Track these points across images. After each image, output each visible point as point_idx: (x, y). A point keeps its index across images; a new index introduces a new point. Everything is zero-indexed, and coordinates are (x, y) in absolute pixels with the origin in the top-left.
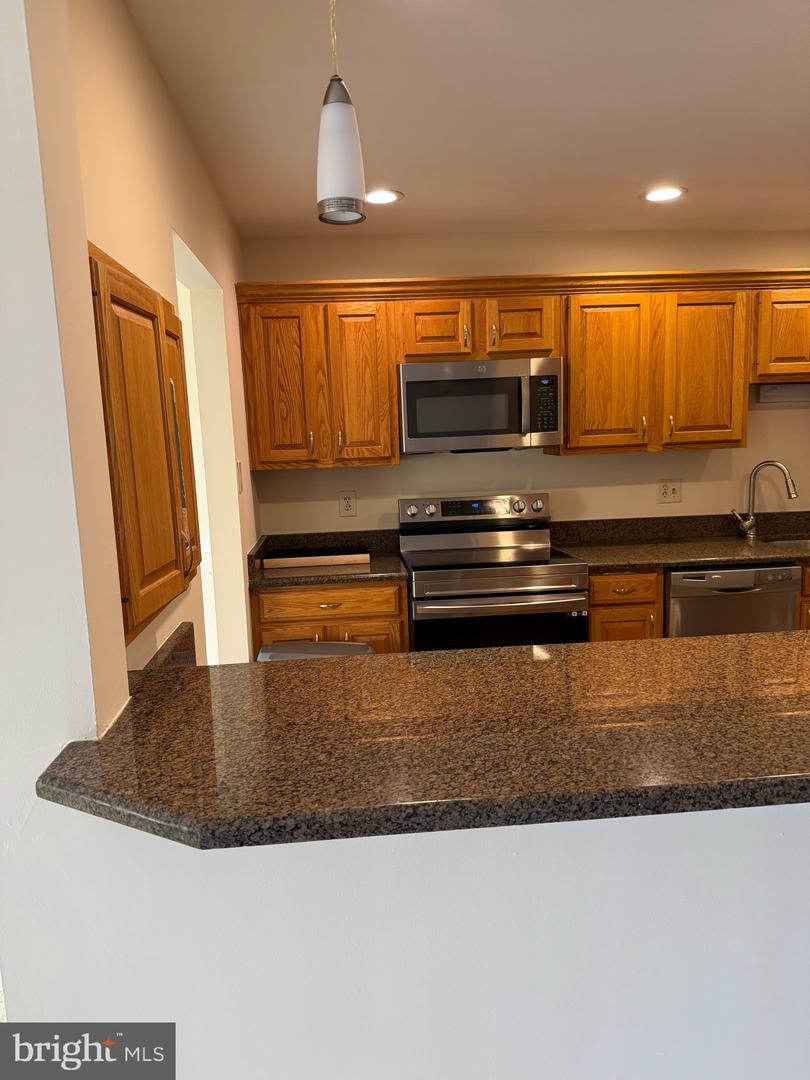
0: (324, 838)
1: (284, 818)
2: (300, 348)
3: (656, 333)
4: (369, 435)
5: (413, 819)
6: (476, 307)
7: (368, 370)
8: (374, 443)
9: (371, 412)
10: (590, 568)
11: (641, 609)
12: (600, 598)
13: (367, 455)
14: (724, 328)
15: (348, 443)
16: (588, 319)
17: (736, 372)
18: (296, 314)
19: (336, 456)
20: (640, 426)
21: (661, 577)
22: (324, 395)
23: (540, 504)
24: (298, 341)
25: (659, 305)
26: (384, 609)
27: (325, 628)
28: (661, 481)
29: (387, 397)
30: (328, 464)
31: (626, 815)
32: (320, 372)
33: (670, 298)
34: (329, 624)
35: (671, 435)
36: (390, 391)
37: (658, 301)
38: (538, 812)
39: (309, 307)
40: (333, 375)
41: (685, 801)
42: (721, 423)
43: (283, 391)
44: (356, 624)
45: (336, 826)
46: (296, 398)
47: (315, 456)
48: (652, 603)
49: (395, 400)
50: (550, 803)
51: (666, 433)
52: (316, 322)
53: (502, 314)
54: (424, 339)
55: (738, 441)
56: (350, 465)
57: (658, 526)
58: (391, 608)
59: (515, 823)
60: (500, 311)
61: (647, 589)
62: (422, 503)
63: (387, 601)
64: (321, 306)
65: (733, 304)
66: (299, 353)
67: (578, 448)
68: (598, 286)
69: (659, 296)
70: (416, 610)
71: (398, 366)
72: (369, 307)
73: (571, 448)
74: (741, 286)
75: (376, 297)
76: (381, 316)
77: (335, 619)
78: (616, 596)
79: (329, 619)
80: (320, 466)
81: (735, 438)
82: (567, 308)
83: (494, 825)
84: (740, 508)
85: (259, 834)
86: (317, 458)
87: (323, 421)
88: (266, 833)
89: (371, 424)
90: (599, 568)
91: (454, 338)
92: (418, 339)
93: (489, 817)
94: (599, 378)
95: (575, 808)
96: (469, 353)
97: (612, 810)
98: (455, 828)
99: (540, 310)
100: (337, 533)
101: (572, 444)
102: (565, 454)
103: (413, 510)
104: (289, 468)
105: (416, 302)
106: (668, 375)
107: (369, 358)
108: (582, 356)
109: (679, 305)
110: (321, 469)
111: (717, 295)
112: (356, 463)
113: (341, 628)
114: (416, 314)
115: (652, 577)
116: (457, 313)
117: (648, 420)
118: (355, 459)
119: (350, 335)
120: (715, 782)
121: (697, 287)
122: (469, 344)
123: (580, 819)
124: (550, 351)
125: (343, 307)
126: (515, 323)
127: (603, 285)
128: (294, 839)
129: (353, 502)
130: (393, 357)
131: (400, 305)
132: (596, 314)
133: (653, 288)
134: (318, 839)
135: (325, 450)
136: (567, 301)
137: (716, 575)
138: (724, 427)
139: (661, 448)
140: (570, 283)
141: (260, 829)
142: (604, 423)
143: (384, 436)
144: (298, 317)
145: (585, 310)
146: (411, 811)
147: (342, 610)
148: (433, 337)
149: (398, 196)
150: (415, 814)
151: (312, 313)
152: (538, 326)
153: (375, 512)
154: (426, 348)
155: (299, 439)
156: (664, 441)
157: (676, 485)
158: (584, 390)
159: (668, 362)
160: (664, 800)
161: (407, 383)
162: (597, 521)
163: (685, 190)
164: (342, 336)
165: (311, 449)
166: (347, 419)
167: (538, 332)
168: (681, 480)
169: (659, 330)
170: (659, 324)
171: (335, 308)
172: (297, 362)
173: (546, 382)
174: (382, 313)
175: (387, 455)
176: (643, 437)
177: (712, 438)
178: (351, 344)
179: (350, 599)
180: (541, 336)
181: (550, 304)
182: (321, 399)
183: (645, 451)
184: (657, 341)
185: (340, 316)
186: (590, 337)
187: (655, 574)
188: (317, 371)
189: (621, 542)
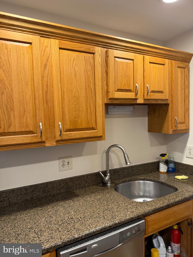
3: (45, 66)
14: (89, 68)
17: (97, 95)
20: (38, 129)
25: (46, 47)
28: (59, 159)
33: (54, 43)
35: (60, 135)
42: (91, 126)
51: (57, 133)
55: (101, 137)
57: (60, 185)
65: (94, 54)
69: (46, 41)
74: (97, 44)
81: (99, 135)
109: (60, 49)
117: (44, 125)
121: (72, 39)
133: (43, 34)
137: (94, 244)
138: (93, 129)
139: (55, 144)
156: (57, 139)
157: (69, 160)
159: (55, 86)
168: (71, 157)
169: (48, 64)
170: (48, 59)
176: (41, 136)
177: (86, 136)
183: (45, 146)
184: (47, 71)
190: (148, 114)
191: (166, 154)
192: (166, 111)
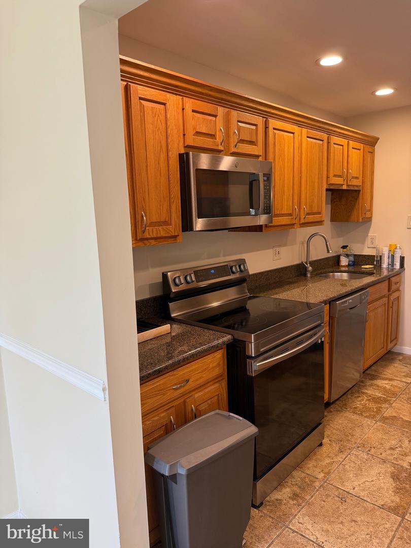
4: (164, 218)
13: (163, 234)
16: (276, 138)
17: (323, 181)
19: (140, 235)
20: (294, 212)
26: (217, 372)
35: (304, 218)
42: (319, 211)
58: (221, 369)
60: (238, 121)
63: (218, 364)
64: (122, 84)
65: (323, 141)
67: (272, 226)
68: (280, 116)
70: (255, 367)
72: (161, 95)
76: (169, 107)
81: (323, 220)
82: (266, 128)
89: (165, 207)
91: (214, 136)
92: (195, 132)
96: (223, 151)
99: (257, 125)
107: (162, 141)
109: (307, 137)
111: (319, 134)
112: (154, 242)
114: (194, 111)
116: (216, 116)
118: (152, 239)
119: (149, 118)
121: (312, 127)
125: (142, 91)
126: (245, 132)
130: (176, 144)
131: (180, 100)
132: (279, 135)
133: (298, 124)
136: (266, 122)
143: (174, 217)
147: (190, 384)
148: (203, 134)
152: (255, 138)
154: (199, 141)
156: (301, 222)
157: (279, 249)
161: (196, 170)
167: (256, 142)
171: (137, 90)
173: (266, 179)
174: (171, 102)
175: (176, 234)
179: (194, 373)
180: (256, 145)
181: (260, 123)
185: (140, 98)
186: (277, 150)
190: (331, 201)
191: (347, 246)
192: (357, 198)
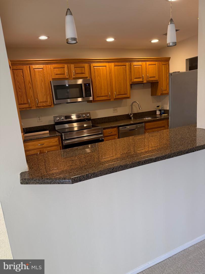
0: (97, 177)
1: (88, 174)
2: (24, 78)
3: (110, 73)
4: (45, 100)
5: (113, 170)
6: (69, 66)
7: (42, 83)
8: (46, 102)
9: (45, 94)
10: (103, 128)
11: (114, 136)
12: (105, 135)
13: (45, 105)
14: (124, 71)
15: (39, 102)
16: (95, 69)
17: (127, 81)
18: (22, 68)
19: (36, 106)
20: (109, 95)
21: (117, 129)
22: (31, 90)
23: (88, 115)
24: (23, 76)
26: (56, 144)
27: (40, 151)
28: (113, 108)
29: (49, 89)
30: (34, 108)
31: (150, 163)
32: (30, 84)
33: (113, 64)
34: (41, 149)
36: (49, 88)
37: (110, 65)
38: (135, 165)
39: (25, 66)
40: (33, 84)
41: (160, 159)
43: (20, 89)
44: (48, 148)
45: (99, 174)
46: (24, 91)
47: (31, 106)
48: (116, 135)
49: (51, 90)
50: (137, 163)
51: (114, 96)
52: (27, 70)
53: (75, 68)
54: (57, 74)
55: (129, 97)
56: (40, 108)
58: (57, 143)
59: (131, 168)
60: (75, 67)
61: (115, 132)
62: (60, 117)
63: (56, 142)
64: (28, 66)
65: (126, 66)
66: (23, 79)
67: (96, 101)
68: (97, 61)
69: (110, 64)
70: (64, 143)
71: (51, 82)
72: (41, 66)
73: (94, 101)
74: (127, 61)
75: (43, 64)
76: (45, 69)
77: (43, 148)
78: (108, 134)
79: (41, 148)
80: (32, 109)
81: (128, 97)
82: (90, 67)
83: (128, 169)
84: (130, 113)
85: (84, 178)
86: (31, 107)
87: (32, 97)
88: (85, 178)
89: (45, 97)
90: (105, 128)
91: (64, 74)
92: (55, 74)
93: (127, 167)
94: (99, 84)
95: (142, 163)
96: (68, 78)
97: (148, 162)
98: (121, 170)
99: (84, 67)
100: (37, 126)
101: (95, 100)
102: (93, 102)
103: (58, 118)
104: (23, 110)
105: (54, 65)
106: (114, 83)
107: (43, 79)
108: (95, 78)
109: (115, 66)
110: (33, 109)
111: (122, 64)
112: (42, 107)
113: (45, 150)
114: (54, 68)
115: (115, 129)
116: (64, 68)
117: (110, 93)
118: (42, 106)
119: (37, 74)
120: (164, 154)
122: (68, 76)
123: (142, 165)
124: (87, 77)
125: (34, 66)
126: (79, 70)
127: (98, 61)
128: (91, 178)
129: (41, 118)
130: (49, 79)
131: (49, 66)
132: (97, 68)
133: (109, 62)
134: (96, 177)
135: (33, 104)
136: (90, 65)
137: (128, 127)
138: (126, 94)
139: (114, 100)
140: (90, 61)
141: (84, 177)
142: (101, 94)
143: (49, 100)
144: (22, 69)
145: (94, 67)
146: (112, 168)
147: (45, 145)
148: (59, 74)
149: (48, 38)
150: (113, 169)
151: (26, 68)
152: (84, 71)
153: (47, 120)
154: (57, 77)
155: (26, 102)
156: (114, 98)
158: (96, 87)
160: (156, 159)
161: (54, 86)
162: (101, 118)
163: (115, 39)
164: (35, 74)
165: (29, 104)
166: (38, 96)
167: (84, 73)
168: (117, 107)
170: (111, 70)
171: (32, 67)
172: (23, 81)
173: (87, 85)
174: (45, 68)
175: (50, 105)
176: (110, 97)
178: (37, 76)
179: (46, 142)
180: (85, 74)
181: (86, 66)
182: (30, 91)
183: (110, 101)
184: (110, 75)
185: (34, 69)
186: (96, 74)
187: (116, 128)
188: (29, 83)
189: (106, 122)
190: (151, 87)
191: (159, 106)
